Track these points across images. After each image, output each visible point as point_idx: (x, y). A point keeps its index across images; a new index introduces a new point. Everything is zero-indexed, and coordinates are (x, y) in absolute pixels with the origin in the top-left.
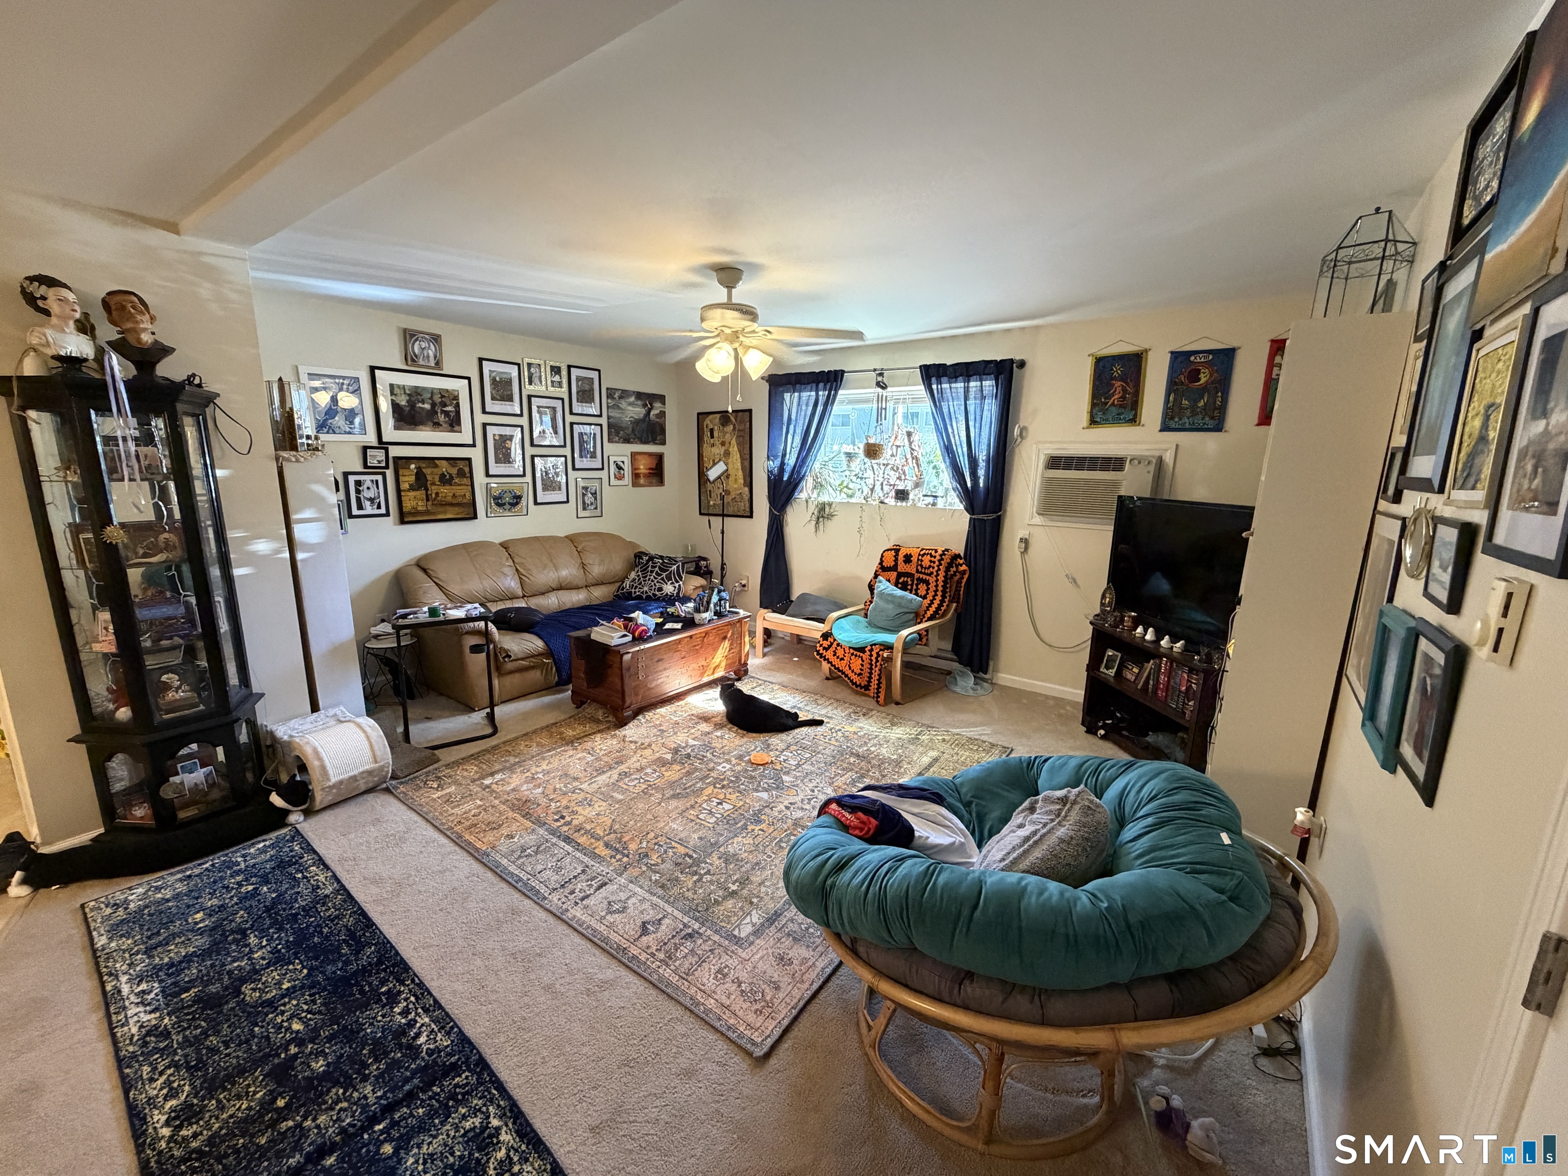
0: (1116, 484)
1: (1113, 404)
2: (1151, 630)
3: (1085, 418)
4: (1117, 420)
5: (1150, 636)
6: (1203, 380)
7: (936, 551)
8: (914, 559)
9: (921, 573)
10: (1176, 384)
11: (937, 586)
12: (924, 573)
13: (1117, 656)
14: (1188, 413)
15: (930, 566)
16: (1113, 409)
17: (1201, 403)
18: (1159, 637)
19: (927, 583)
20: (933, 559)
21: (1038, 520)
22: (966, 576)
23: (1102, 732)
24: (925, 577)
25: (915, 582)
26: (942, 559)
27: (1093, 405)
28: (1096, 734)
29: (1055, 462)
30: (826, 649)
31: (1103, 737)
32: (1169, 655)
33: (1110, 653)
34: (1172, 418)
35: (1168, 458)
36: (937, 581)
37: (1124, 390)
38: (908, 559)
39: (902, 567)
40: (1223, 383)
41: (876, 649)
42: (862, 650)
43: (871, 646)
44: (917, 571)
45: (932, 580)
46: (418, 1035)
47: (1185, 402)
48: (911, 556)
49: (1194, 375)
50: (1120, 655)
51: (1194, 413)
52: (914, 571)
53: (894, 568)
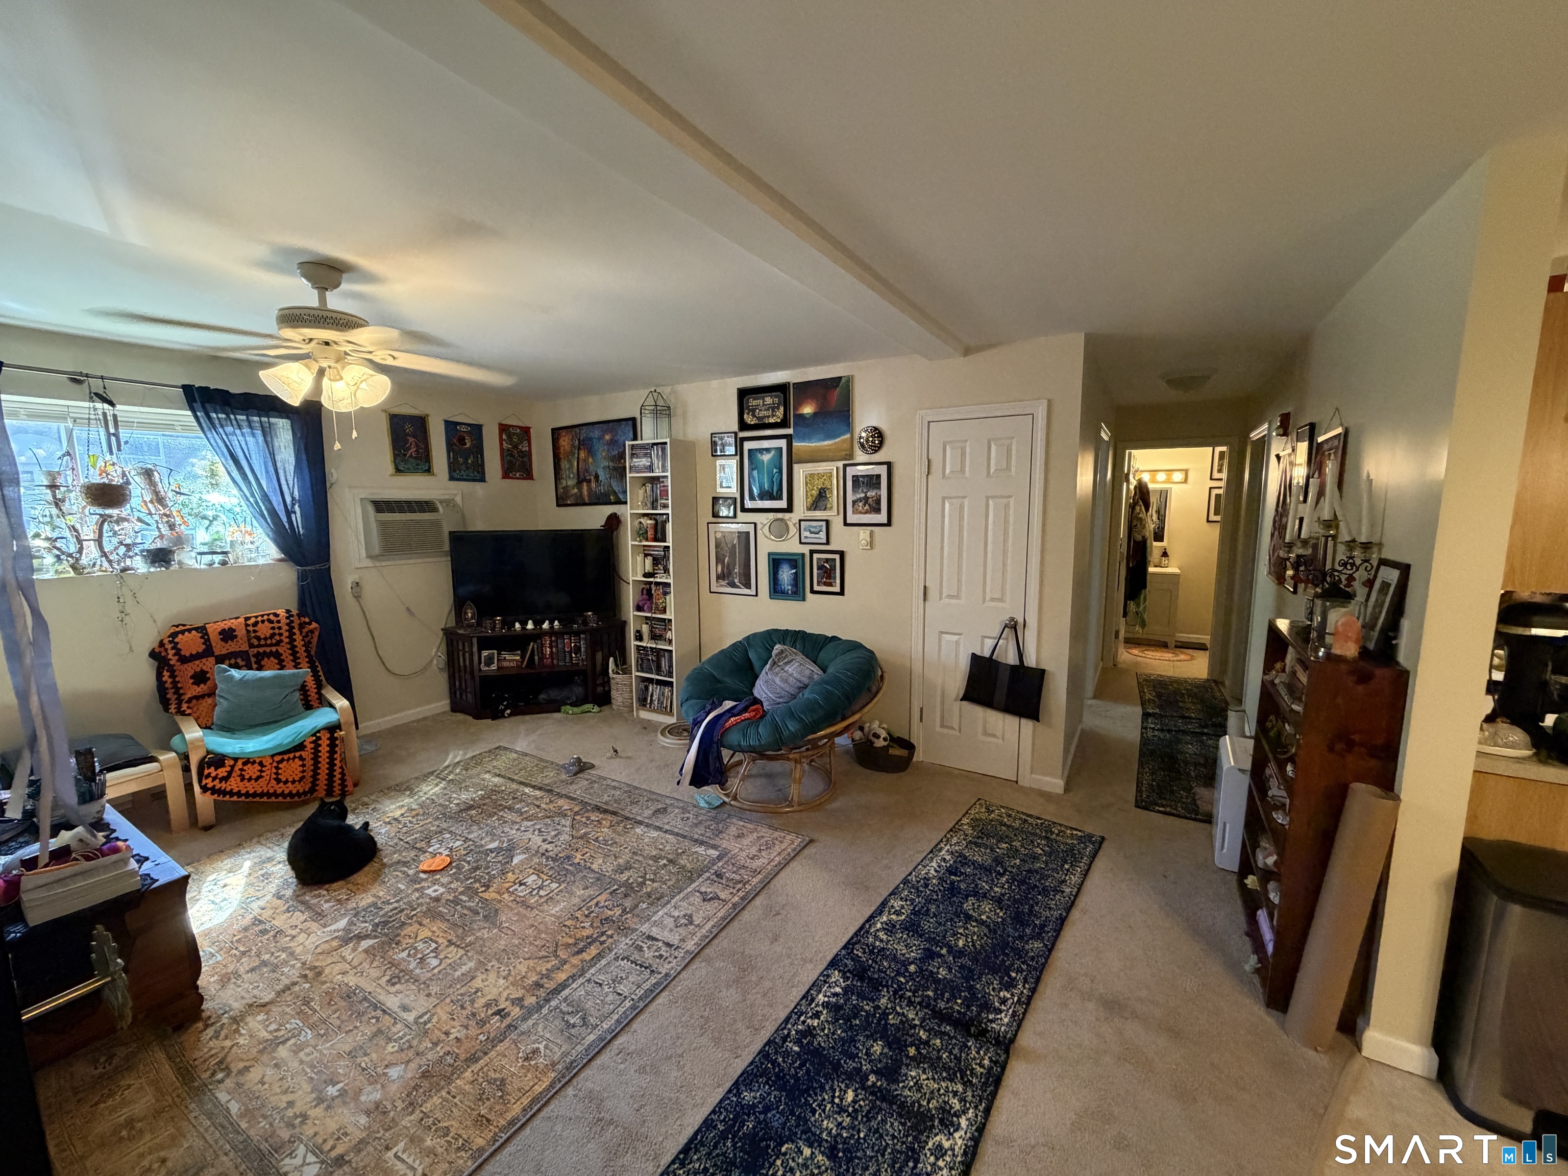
0: (437, 524)
1: (411, 456)
2: (530, 622)
3: (391, 468)
4: (415, 470)
5: (530, 626)
6: (468, 445)
7: (276, 615)
8: (241, 633)
9: (259, 646)
10: (452, 445)
11: (294, 653)
12: (266, 645)
13: (493, 654)
14: (463, 467)
15: (273, 635)
16: (412, 460)
17: (470, 461)
18: (538, 623)
19: (277, 655)
20: (276, 625)
21: (368, 563)
22: (317, 633)
23: (508, 711)
24: (268, 650)
25: (253, 660)
26: (292, 622)
27: (395, 456)
28: (503, 717)
29: (381, 506)
30: (225, 779)
31: (510, 715)
32: (551, 632)
33: (485, 653)
34: (455, 471)
35: (458, 499)
36: (293, 648)
37: (417, 445)
38: (228, 635)
39: (220, 648)
40: (479, 449)
41: (325, 736)
42: (301, 747)
43: (314, 735)
44: (251, 646)
45: (284, 650)
46: (835, 995)
47: (461, 460)
48: (231, 630)
49: (462, 441)
50: (495, 652)
51: (468, 468)
52: (245, 647)
53: (208, 651)
